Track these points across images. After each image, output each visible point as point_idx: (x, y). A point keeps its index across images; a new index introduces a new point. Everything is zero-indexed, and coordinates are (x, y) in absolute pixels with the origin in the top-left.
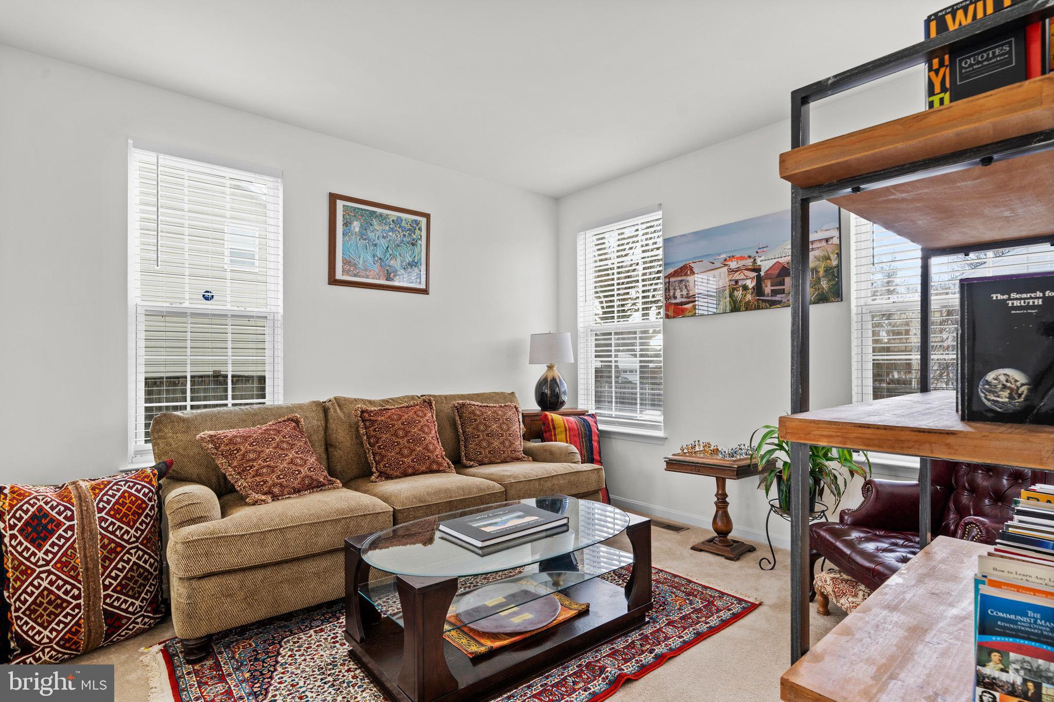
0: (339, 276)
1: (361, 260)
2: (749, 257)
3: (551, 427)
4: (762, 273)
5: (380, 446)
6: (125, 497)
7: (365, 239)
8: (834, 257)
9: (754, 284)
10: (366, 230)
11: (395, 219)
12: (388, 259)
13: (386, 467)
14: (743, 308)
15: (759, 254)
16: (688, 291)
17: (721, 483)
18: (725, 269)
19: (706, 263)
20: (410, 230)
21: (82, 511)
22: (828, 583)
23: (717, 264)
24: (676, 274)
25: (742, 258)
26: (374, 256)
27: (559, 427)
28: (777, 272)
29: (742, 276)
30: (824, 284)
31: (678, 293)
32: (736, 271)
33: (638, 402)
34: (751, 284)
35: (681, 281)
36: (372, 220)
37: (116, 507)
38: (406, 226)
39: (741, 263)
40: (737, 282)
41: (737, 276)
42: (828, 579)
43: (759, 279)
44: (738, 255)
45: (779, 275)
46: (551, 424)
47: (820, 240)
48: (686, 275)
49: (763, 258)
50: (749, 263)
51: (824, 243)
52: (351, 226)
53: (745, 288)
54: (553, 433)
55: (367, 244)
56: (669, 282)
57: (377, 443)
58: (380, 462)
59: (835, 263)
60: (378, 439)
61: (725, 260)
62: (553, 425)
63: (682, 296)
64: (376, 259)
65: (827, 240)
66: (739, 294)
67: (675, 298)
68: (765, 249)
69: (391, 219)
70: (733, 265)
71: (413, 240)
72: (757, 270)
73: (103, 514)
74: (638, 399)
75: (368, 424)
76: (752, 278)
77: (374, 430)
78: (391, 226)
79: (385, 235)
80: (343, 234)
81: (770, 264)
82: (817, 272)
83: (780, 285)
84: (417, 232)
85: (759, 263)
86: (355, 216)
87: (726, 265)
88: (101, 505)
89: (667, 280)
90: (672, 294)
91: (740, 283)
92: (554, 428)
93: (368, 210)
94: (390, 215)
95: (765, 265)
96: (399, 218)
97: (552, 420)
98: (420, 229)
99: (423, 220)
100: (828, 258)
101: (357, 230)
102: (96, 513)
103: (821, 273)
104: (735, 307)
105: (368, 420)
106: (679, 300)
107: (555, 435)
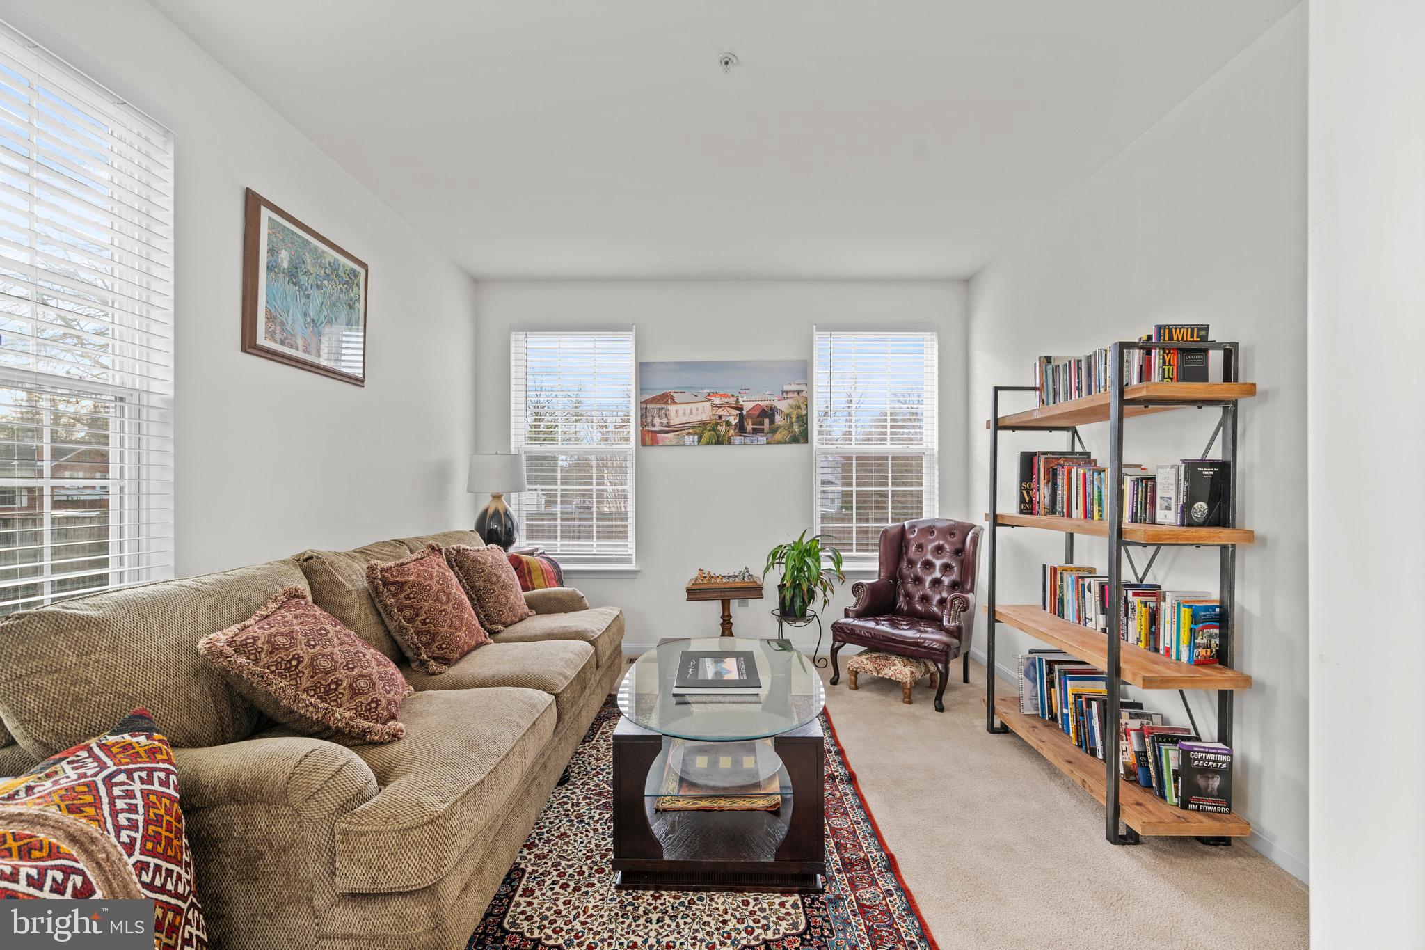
0: (261, 340)
1: (290, 317)
2: (733, 396)
3: (526, 571)
4: (744, 413)
5: (424, 620)
6: (153, 805)
7: (295, 284)
8: (803, 407)
9: (737, 421)
10: (296, 268)
11: (332, 261)
12: (322, 323)
13: (443, 649)
14: (726, 442)
15: (742, 395)
16: (668, 419)
17: (726, 604)
18: (709, 403)
19: (688, 396)
20: (347, 283)
21: (98, 863)
22: (866, 662)
23: (701, 398)
24: (655, 400)
25: (725, 396)
26: (305, 314)
27: (535, 571)
28: (757, 413)
29: (726, 413)
30: (796, 428)
31: (657, 421)
32: (720, 407)
33: (595, 534)
34: (734, 421)
35: (660, 409)
36: (304, 254)
37: (150, 832)
38: (343, 275)
39: (725, 400)
40: (720, 417)
41: (720, 412)
42: (864, 660)
43: (742, 417)
44: (721, 392)
45: (759, 416)
46: (525, 567)
47: (793, 392)
48: (666, 403)
49: (744, 399)
50: (732, 401)
51: (796, 395)
52: (277, 256)
53: (728, 423)
54: (528, 579)
55: (298, 293)
56: (646, 408)
57: (417, 615)
58: (429, 644)
59: (804, 412)
60: (418, 610)
61: (709, 395)
62: (529, 569)
63: (662, 424)
64: (308, 320)
65: (799, 393)
66: (722, 428)
67: (654, 425)
68: (747, 391)
69: (327, 260)
70: (717, 401)
71: (351, 300)
72: (740, 409)
73: (137, 856)
74: (595, 532)
75: (393, 589)
76: (736, 416)
77: (408, 598)
78: (327, 270)
79: (319, 283)
80: (268, 267)
81: (751, 405)
82: (791, 418)
83: (760, 425)
84: (355, 288)
85: (741, 403)
86: (283, 241)
87: (709, 400)
88: (124, 838)
89: (644, 406)
90: (649, 420)
91: (723, 419)
92: (530, 572)
93: (300, 237)
94: (327, 253)
95: (747, 406)
96: (336, 260)
97: (527, 563)
98: (358, 285)
99: (362, 271)
100: (799, 407)
101: (285, 265)
102: (125, 857)
103: (794, 419)
104: (718, 440)
105: (392, 583)
106: (657, 428)
107: (531, 580)
